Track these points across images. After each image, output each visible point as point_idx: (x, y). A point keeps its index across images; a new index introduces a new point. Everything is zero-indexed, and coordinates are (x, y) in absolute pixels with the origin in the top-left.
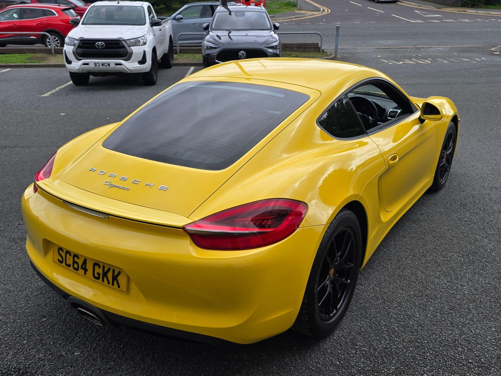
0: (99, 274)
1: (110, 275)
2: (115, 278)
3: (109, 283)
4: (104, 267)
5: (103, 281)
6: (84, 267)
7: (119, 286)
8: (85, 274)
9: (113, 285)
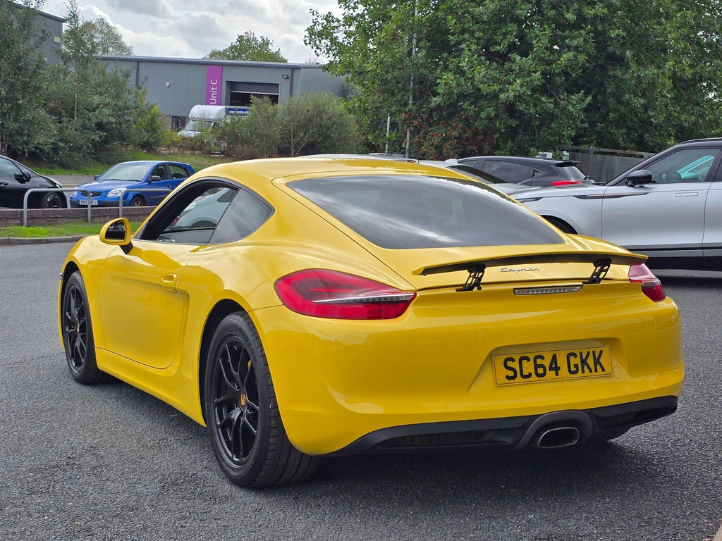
0: (576, 366)
1: (590, 361)
2: (597, 362)
3: (591, 371)
4: (581, 353)
5: (583, 372)
6: (554, 366)
7: (603, 370)
8: (557, 374)
9: (596, 371)
